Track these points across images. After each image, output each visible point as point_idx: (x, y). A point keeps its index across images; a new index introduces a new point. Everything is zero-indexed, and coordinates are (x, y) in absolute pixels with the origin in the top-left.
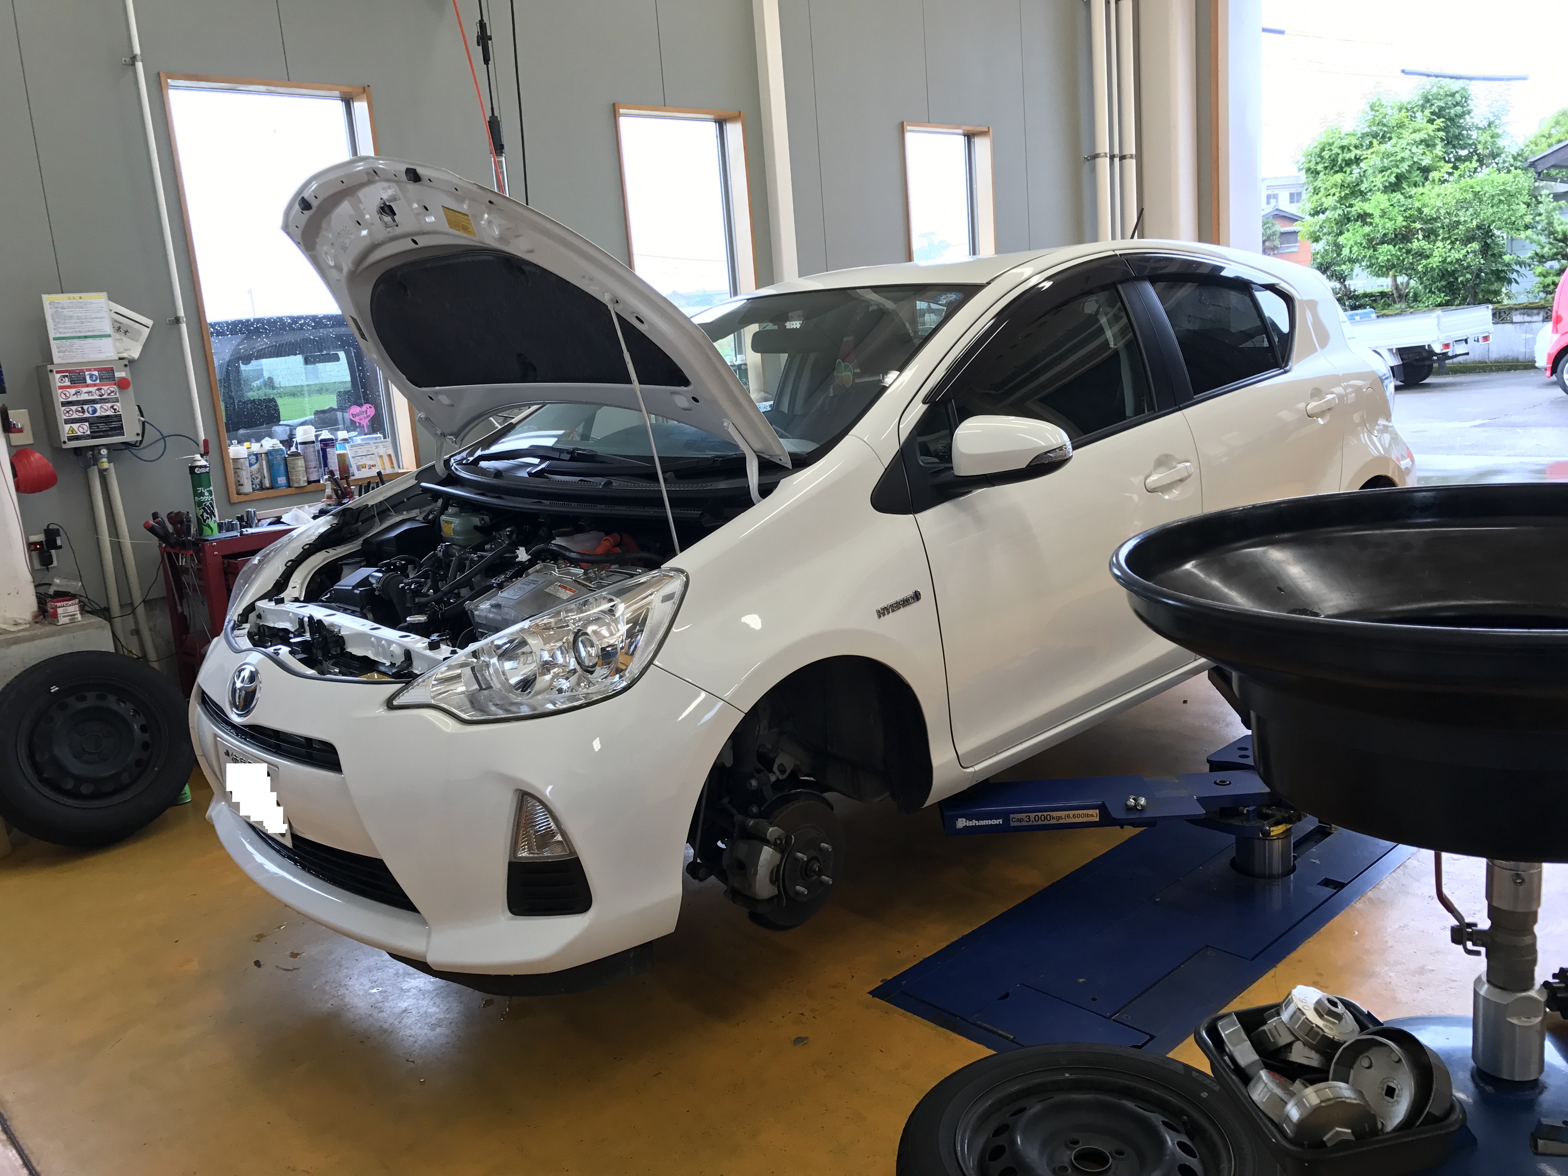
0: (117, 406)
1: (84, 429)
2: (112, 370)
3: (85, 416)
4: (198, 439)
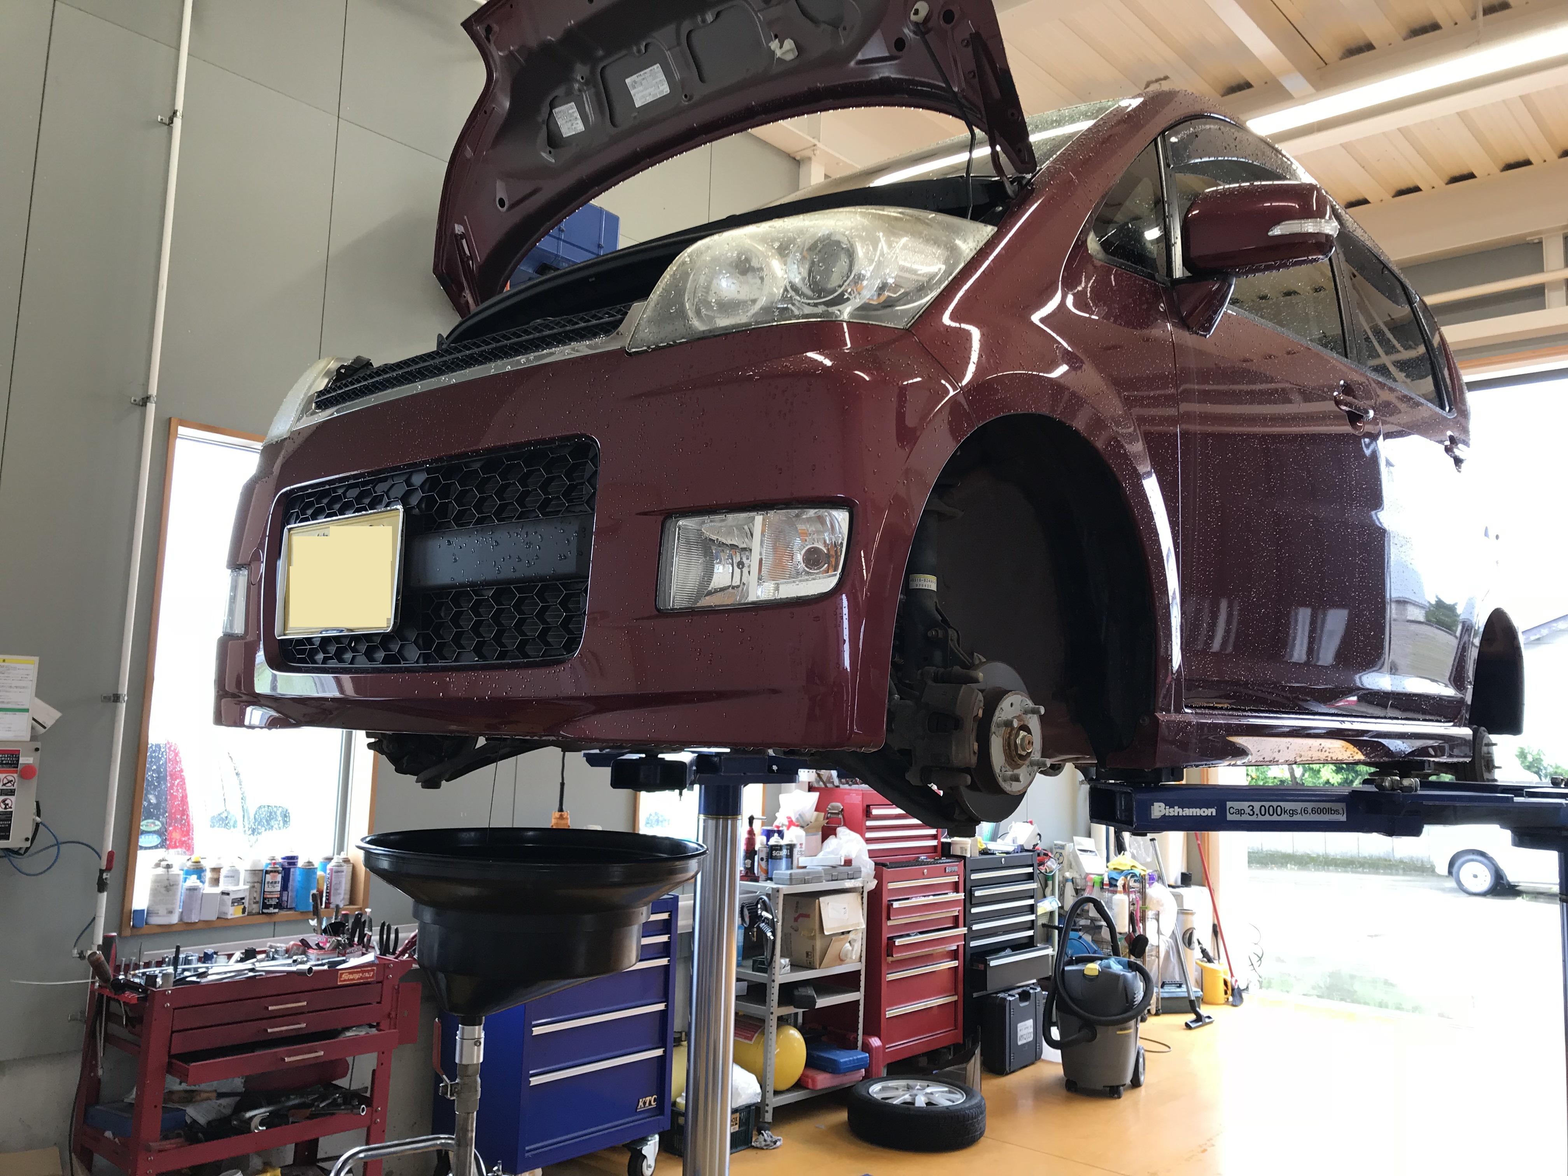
0: (11, 800)
2: (16, 754)
4: (102, 850)
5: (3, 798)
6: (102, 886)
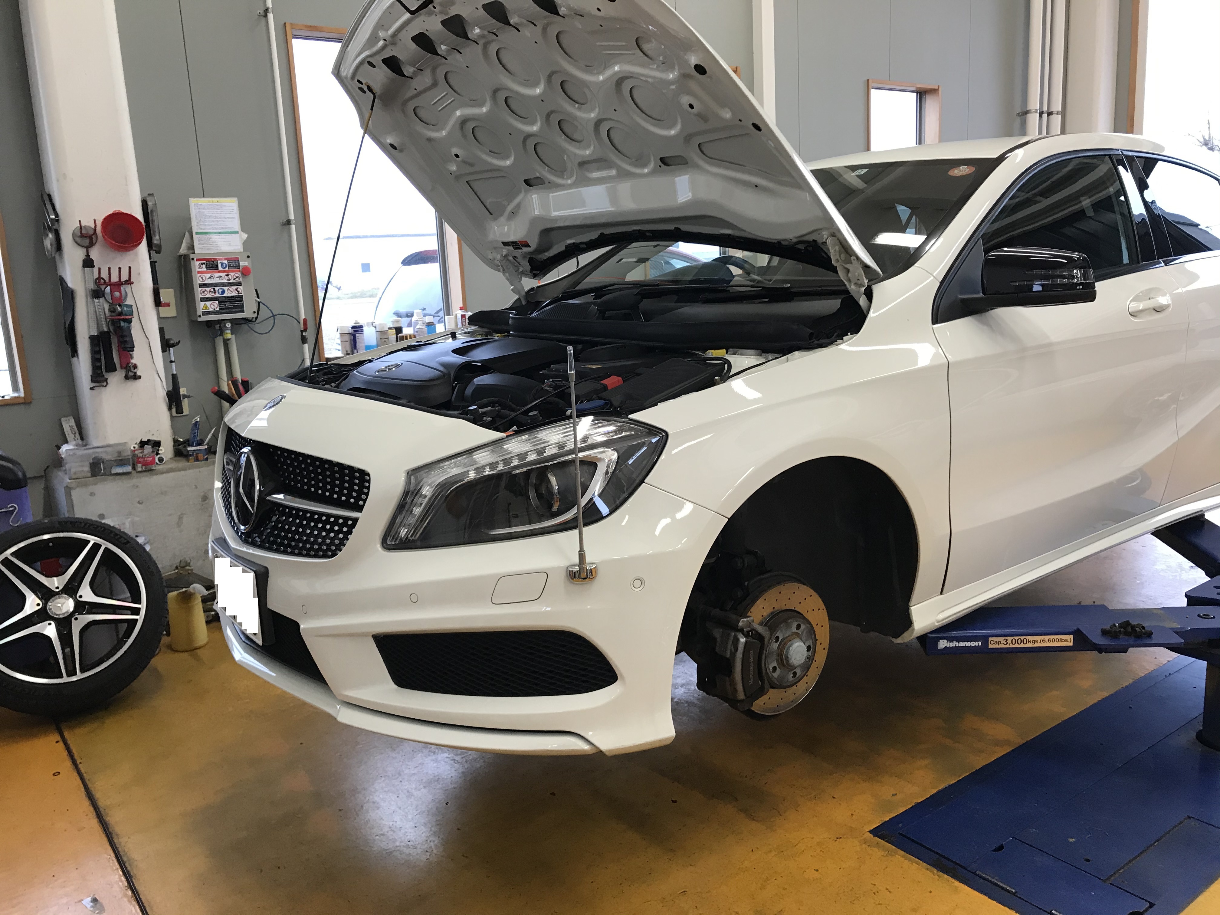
0: (240, 288)
1: (215, 306)
2: (237, 260)
3: (216, 296)
4: (299, 318)
5: (235, 288)
6: (304, 340)
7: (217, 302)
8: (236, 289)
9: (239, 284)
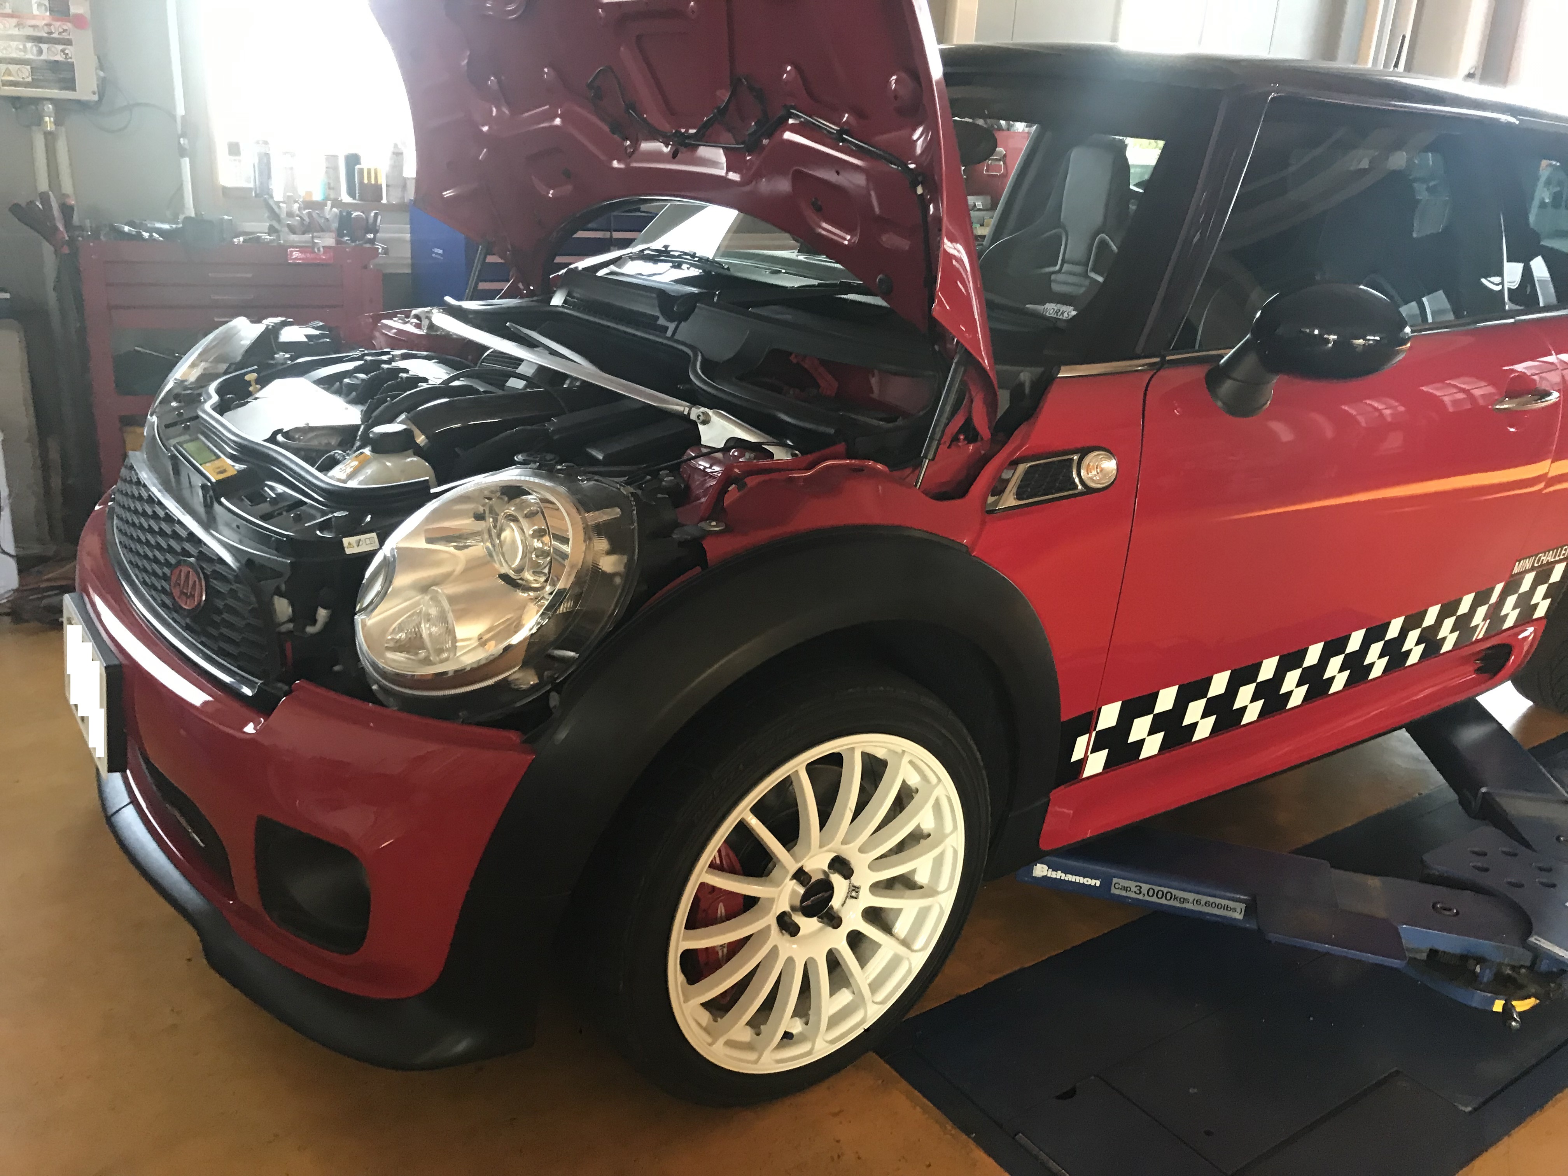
0: (69, 50)
1: (24, 74)
3: (27, 57)
4: (175, 114)
5: (60, 47)
7: (29, 67)
8: (63, 51)
9: (69, 42)
